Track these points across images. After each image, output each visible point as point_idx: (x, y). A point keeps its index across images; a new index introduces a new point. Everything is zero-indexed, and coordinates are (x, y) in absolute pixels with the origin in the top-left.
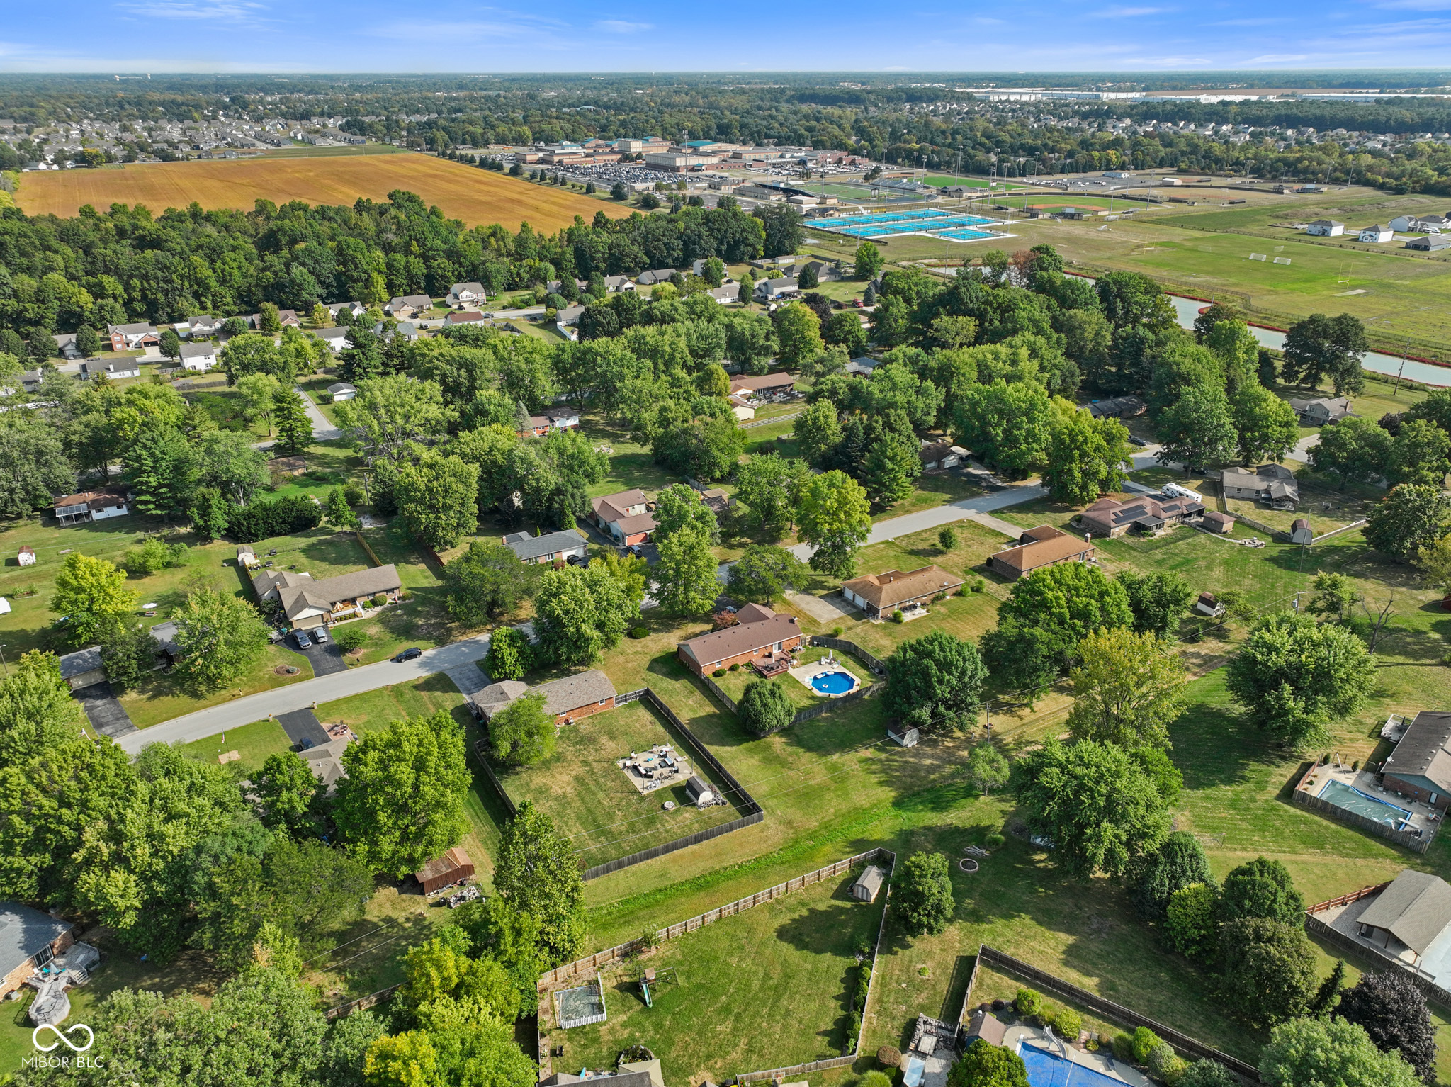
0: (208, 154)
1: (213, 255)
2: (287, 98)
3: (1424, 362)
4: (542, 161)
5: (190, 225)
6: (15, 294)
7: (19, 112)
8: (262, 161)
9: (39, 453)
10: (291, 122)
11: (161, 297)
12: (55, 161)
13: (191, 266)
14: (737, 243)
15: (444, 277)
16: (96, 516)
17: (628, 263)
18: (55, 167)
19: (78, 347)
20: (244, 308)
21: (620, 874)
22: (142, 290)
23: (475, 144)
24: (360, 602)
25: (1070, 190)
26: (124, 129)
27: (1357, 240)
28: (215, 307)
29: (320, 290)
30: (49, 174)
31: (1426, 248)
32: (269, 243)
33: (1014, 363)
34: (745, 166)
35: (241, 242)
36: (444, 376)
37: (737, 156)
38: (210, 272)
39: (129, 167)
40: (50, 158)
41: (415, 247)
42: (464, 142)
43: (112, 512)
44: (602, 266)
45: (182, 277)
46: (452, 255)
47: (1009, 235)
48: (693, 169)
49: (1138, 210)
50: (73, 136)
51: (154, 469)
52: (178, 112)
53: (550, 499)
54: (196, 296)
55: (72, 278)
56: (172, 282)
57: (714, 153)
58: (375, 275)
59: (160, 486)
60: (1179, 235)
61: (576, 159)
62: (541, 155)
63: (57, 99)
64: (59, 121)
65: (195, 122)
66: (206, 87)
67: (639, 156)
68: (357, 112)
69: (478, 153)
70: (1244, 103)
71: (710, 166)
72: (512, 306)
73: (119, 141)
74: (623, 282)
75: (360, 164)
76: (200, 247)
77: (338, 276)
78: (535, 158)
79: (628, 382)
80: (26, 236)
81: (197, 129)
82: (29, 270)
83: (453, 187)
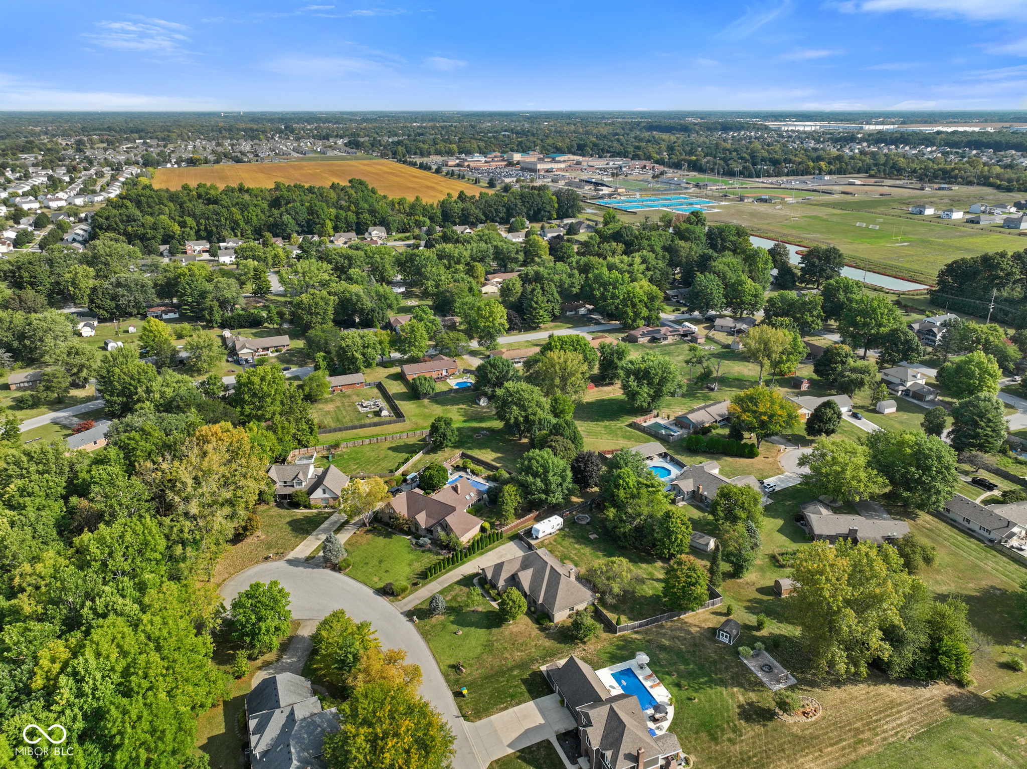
0: (262, 159)
1: (244, 207)
2: (320, 127)
3: (902, 279)
4: (458, 165)
5: (236, 194)
6: (143, 225)
7: (160, 135)
8: (292, 163)
9: (143, 286)
10: (316, 141)
11: (214, 229)
12: (176, 163)
13: (231, 213)
14: (539, 210)
15: (366, 224)
16: (164, 317)
17: (472, 219)
18: (176, 166)
19: (170, 252)
20: (257, 236)
21: (340, 433)
22: (205, 225)
23: (422, 155)
24: (271, 350)
25: (783, 186)
26: (218, 145)
27: (939, 217)
28: (242, 236)
29: (297, 228)
30: (172, 170)
31: (978, 222)
32: (275, 203)
33: (631, 265)
34: (582, 170)
35: (260, 203)
36: (337, 263)
37: (578, 163)
38: (240, 217)
39: (216, 166)
40: (173, 161)
41: (353, 207)
42: (415, 154)
43: (171, 315)
44: (457, 220)
45: (226, 219)
46: (372, 212)
47: (716, 210)
48: (547, 171)
49: (812, 198)
50: (188, 149)
51: (191, 294)
52: (252, 135)
53: (368, 314)
54: (233, 229)
55: (171, 218)
56: (220, 221)
57: (564, 161)
58: (327, 221)
59: (193, 302)
60: (823, 212)
61: (478, 164)
62: (457, 161)
63: (184, 128)
64: (183, 140)
65: (260, 140)
66: (273, 120)
67: (518, 163)
68: (359, 135)
69: (418, 160)
70: (954, 132)
71: (558, 170)
72: (401, 239)
73: (214, 152)
74: (466, 229)
75: (349, 165)
76: (237, 204)
77: (308, 222)
78: (454, 163)
79: (429, 269)
80: (152, 197)
81: (260, 145)
82: (151, 214)
83: (398, 179)
